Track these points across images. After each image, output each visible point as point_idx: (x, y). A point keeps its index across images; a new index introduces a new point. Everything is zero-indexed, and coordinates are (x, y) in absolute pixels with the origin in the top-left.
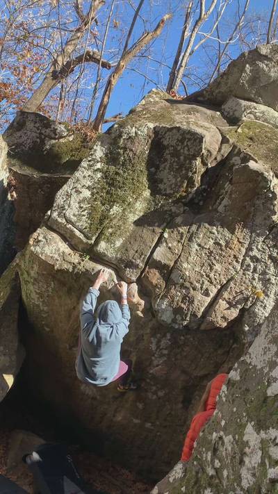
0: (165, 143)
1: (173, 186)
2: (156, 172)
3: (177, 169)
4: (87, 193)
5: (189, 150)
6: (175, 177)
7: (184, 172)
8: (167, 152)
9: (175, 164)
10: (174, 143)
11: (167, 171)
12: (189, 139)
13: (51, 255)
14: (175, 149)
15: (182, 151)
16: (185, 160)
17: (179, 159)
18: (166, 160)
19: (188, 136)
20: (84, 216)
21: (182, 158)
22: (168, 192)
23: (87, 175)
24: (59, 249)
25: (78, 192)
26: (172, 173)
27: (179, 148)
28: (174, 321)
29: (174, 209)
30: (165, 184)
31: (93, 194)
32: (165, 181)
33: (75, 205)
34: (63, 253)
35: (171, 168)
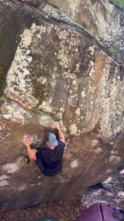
0: (60, 38)
1: (68, 63)
2: (57, 55)
3: (68, 54)
4: (27, 72)
5: (73, 42)
6: (68, 58)
7: (72, 55)
8: (61, 43)
9: (67, 50)
10: (65, 38)
11: (63, 54)
12: (73, 37)
13: (19, 118)
14: (66, 42)
15: (70, 43)
16: (72, 48)
17: (69, 48)
18: (61, 48)
19: (72, 35)
20: (30, 87)
21: (70, 47)
22: (66, 67)
23: (24, 59)
24: (22, 113)
25: (22, 71)
26: (66, 56)
27: (68, 41)
28: (77, 133)
29: (71, 77)
30: (63, 62)
31: (30, 72)
32: (63, 60)
33: (23, 81)
34: (25, 114)
35: (65, 52)
